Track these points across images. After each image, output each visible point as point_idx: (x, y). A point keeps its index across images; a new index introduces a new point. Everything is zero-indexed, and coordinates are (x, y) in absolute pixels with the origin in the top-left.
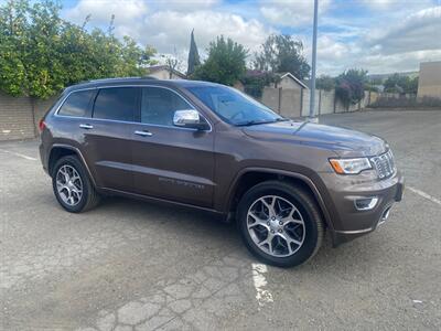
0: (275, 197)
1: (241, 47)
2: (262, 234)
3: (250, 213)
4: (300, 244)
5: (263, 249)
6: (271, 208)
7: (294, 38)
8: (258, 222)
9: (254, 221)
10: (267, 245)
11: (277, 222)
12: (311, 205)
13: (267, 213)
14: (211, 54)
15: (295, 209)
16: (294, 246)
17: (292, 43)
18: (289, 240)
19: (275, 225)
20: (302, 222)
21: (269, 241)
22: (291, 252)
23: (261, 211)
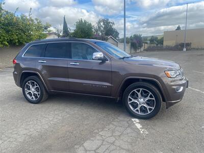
0: (141, 89)
1: (90, 24)
2: (135, 105)
3: (129, 97)
4: (153, 108)
5: (136, 112)
6: (139, 94)
7: (110, 20)
8: (133, 100)
9: (131, 100)
10: (137, 110)
11: (142, 100)
12: (158, 91)
13: (138, 96)
14: (77, 27)
15: (150, 93)
16: (150, 109)
17: (110, 22)
18: (148, 107)
19: (141, 101)
20: (154, 99)
21: (138, 108)
22: (149, 112)
23: (135, 96)
